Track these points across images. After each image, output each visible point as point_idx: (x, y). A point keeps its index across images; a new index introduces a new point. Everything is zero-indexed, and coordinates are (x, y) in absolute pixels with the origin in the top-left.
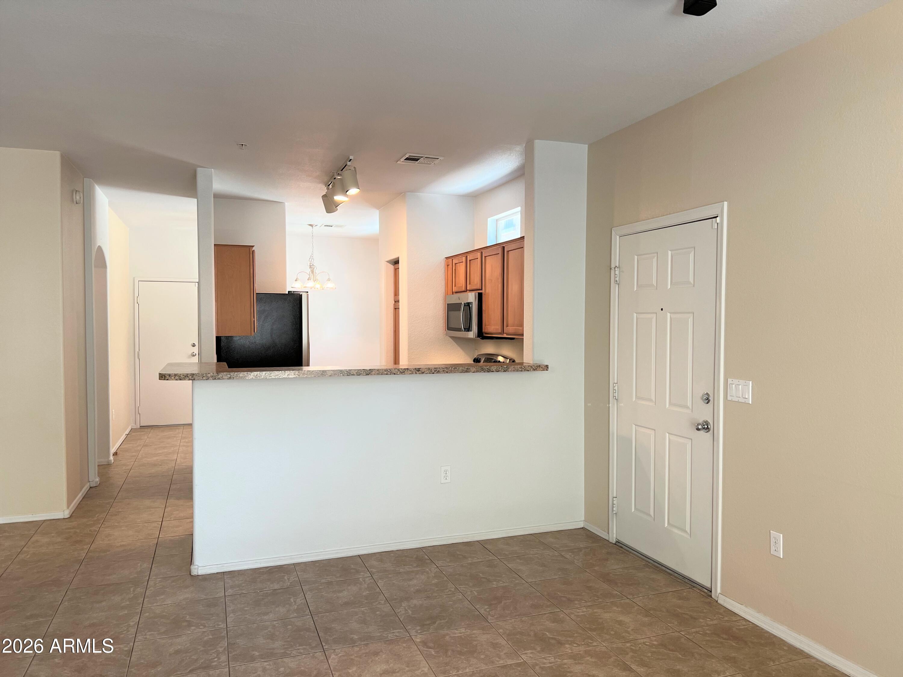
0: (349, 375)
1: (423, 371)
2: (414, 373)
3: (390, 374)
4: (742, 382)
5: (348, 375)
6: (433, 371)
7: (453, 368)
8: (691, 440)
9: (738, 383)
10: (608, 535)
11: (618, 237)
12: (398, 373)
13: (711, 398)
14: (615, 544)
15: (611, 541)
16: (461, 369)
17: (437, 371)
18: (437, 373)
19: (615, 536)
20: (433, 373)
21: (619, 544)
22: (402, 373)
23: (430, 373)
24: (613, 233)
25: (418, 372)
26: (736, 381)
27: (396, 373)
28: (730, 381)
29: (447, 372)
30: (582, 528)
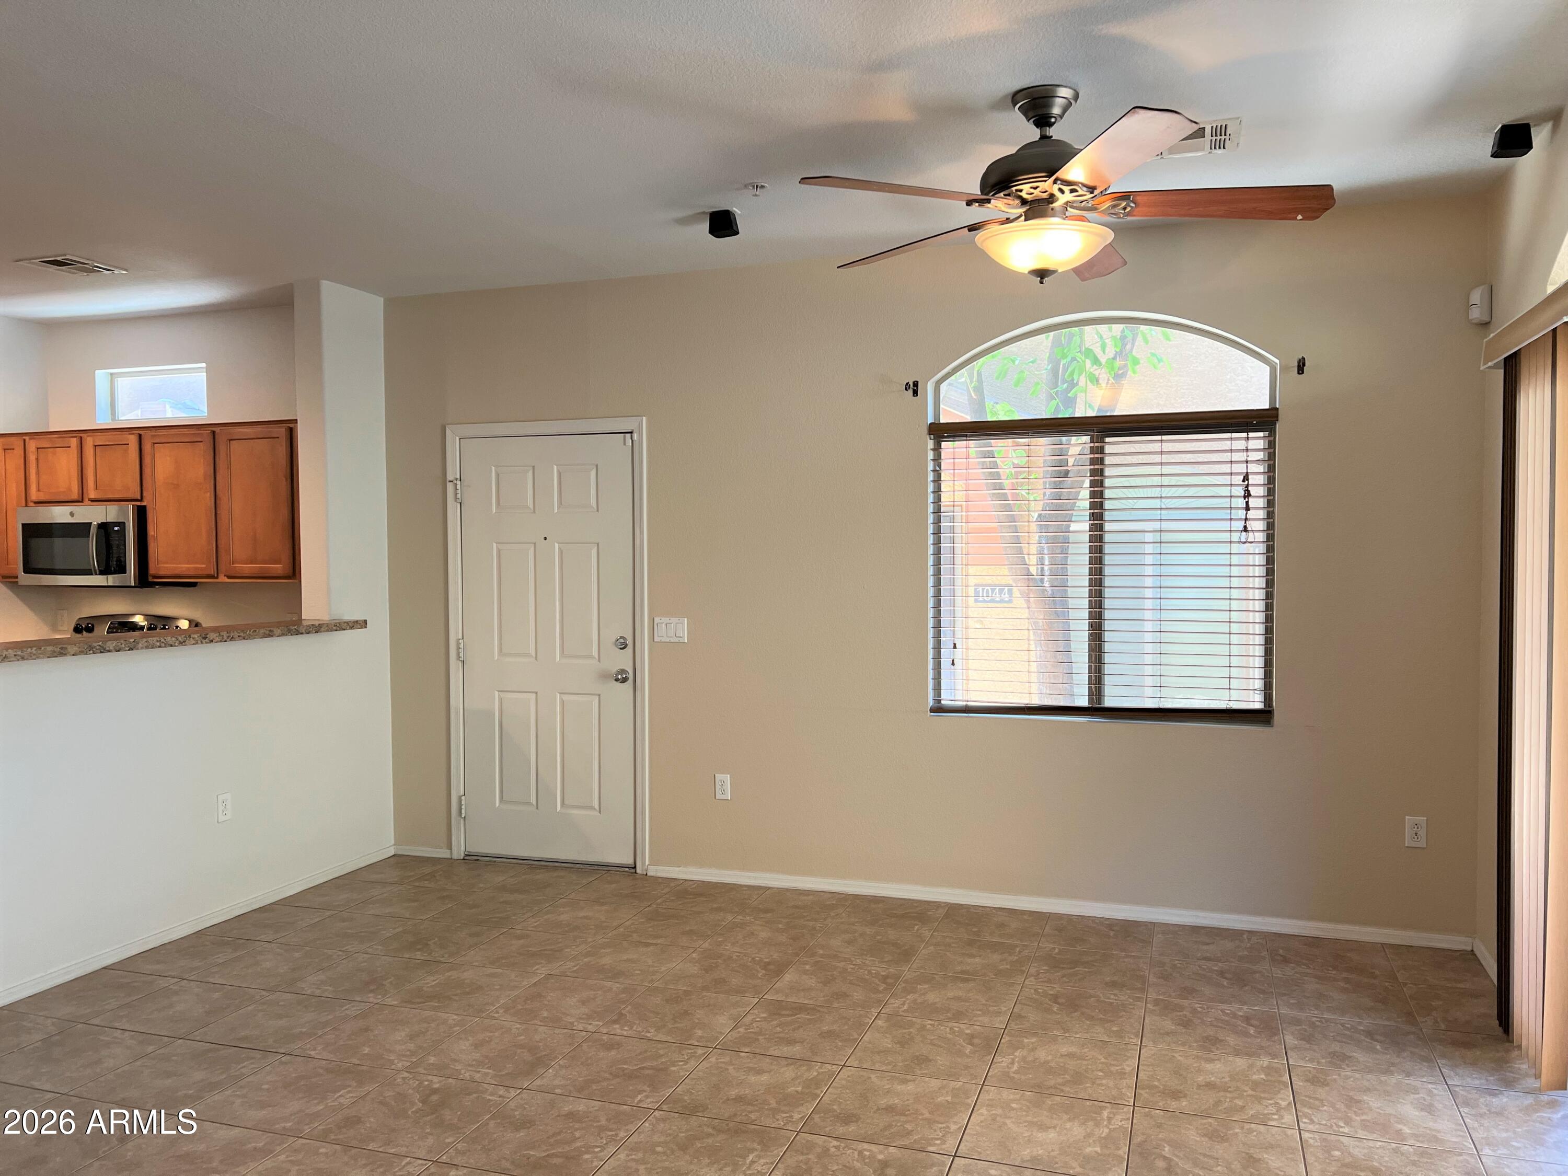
0: (103, 652)
1: (212, 639)
2: (199, 642)
3: (165, 647)
4: (674, 620)
5: (101, 652)
6: (225, 638)
7: (252, 631)
8: (597, 697)
9: (669, 621)
10: (449, 851)
11: (457, 438)
12: (176, 644)
13: (630, 642)
14: (464, 859)
15: (455, 856)
16: (262, 631)
17: (230, 638)
18: (230, 640)
19: (463, 848)
20: (225, 641)
21: (472, 859)
22: (182, 643)
23: (221, 641)
24: (448, 432)
25: (204, 641)
26: (665, 620)
27: (173, 644)
28: (657, 620)
29: (244, 639)
30: (394, 856)
